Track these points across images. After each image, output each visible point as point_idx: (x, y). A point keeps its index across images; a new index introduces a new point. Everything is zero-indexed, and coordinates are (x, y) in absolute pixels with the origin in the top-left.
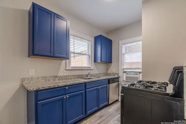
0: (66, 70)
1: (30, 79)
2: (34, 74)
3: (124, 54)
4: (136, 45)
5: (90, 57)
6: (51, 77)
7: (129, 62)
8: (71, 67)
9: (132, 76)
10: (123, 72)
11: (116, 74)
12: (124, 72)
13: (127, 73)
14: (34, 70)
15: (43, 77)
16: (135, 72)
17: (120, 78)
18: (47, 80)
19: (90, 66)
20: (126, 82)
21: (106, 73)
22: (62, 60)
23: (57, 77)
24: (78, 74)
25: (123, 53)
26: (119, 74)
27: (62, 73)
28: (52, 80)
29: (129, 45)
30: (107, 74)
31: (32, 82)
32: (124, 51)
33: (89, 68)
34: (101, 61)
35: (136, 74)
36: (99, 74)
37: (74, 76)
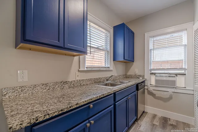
0: (79, 71)
1: (20, 90)
2: (26, 79)
3: (151, 50)
4: (169, 38)
5: (109, 54)
6: (56, 83)
7: (159, 60)
8: (87, 67)
9: (165, 79)
10: (150, 74)
11: (140, 76)
12: (152, 74)
13: (156, 75)
14: (26, 72)
15: (43, 85)
16: (169, 74)
17: (146, 82)
18: (51, 89)
19: (109, 66)
20: (156, 86)
21: (126, 75)
22: (74, 56)
23: (66, 82)
24: (95, 78)
25: (150, 48)
26: (144, 76)
27: (74, 76)
28: (59, 89)
29: (158, 38)
30: (127, 77)
31: (22, 95)
32: (151, 47)
33: (108, 69)
34: (124, 59)
35: (169, 76)
36: (118, 76)
37: (90, 80)
